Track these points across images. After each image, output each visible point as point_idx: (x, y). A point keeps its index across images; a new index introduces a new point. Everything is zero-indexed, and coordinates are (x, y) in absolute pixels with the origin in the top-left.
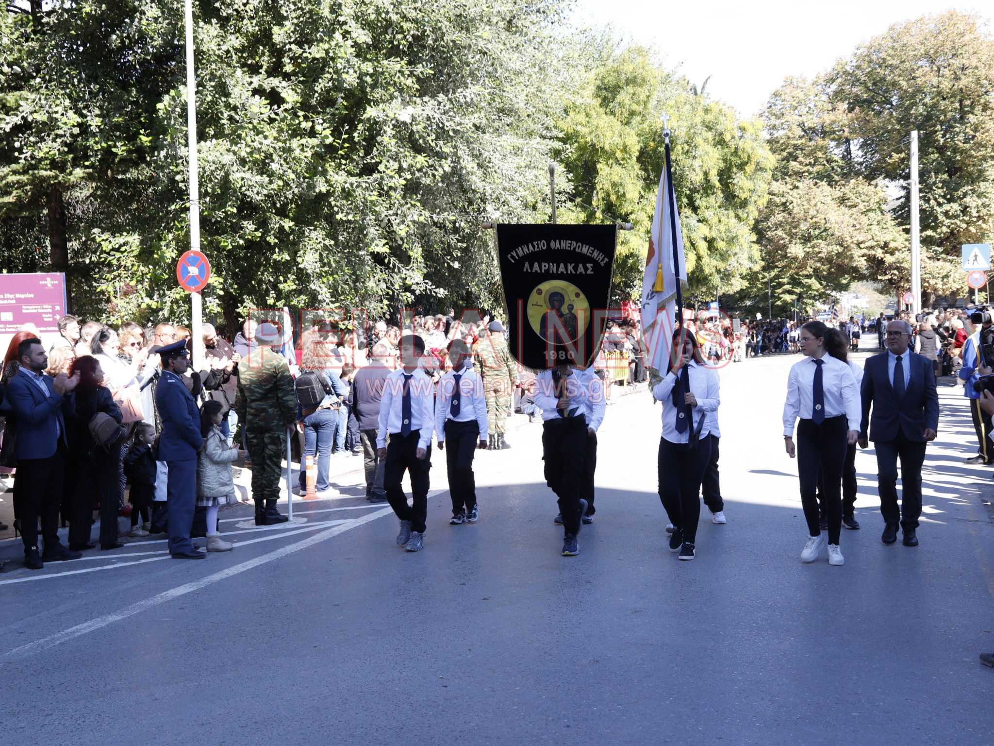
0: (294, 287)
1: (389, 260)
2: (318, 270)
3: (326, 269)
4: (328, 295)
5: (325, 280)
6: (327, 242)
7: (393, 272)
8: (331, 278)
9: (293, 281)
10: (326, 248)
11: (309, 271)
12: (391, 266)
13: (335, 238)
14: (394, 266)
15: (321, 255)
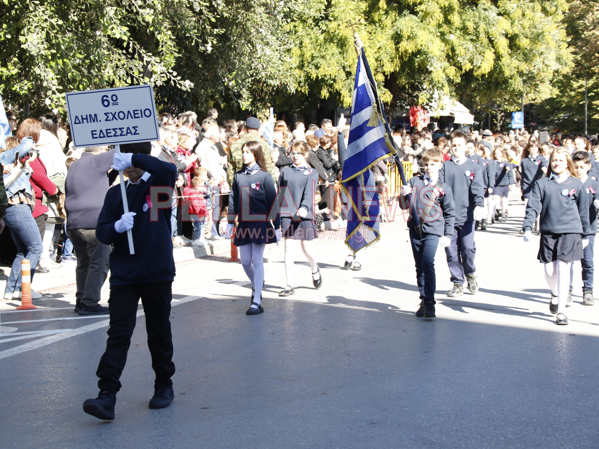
0: (15, 71)
1: (128, 44)
2: (43, 52)
3: (54, 51)
4: (55, 82)
5: (53, 64)
6: (54, 21)
7: (133, 58)
8: (60, 62)
9: (15, 64)
10: (52, 26)
11: (34, 53)
12: (130, 50)
13: (64, 16)
14: (134, 49)
15: (48, 34)
